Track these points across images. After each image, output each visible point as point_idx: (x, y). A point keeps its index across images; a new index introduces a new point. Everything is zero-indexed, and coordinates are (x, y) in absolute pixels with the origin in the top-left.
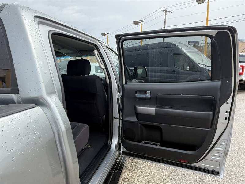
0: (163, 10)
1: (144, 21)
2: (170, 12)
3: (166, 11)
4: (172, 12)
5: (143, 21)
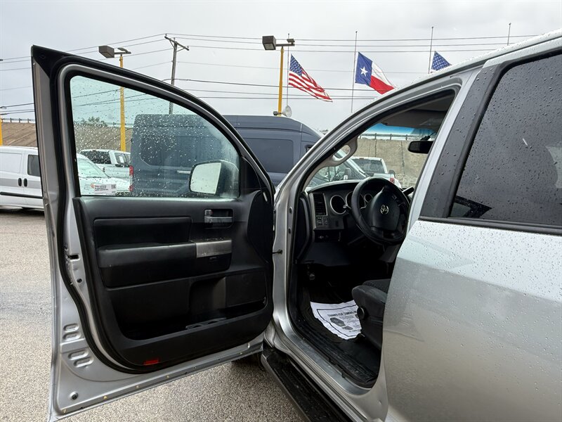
0: (170, 40)
1: (130, 53)
2: (184, 48)
3: (176, 44)
4: (188, 50)
5: (127, 52)
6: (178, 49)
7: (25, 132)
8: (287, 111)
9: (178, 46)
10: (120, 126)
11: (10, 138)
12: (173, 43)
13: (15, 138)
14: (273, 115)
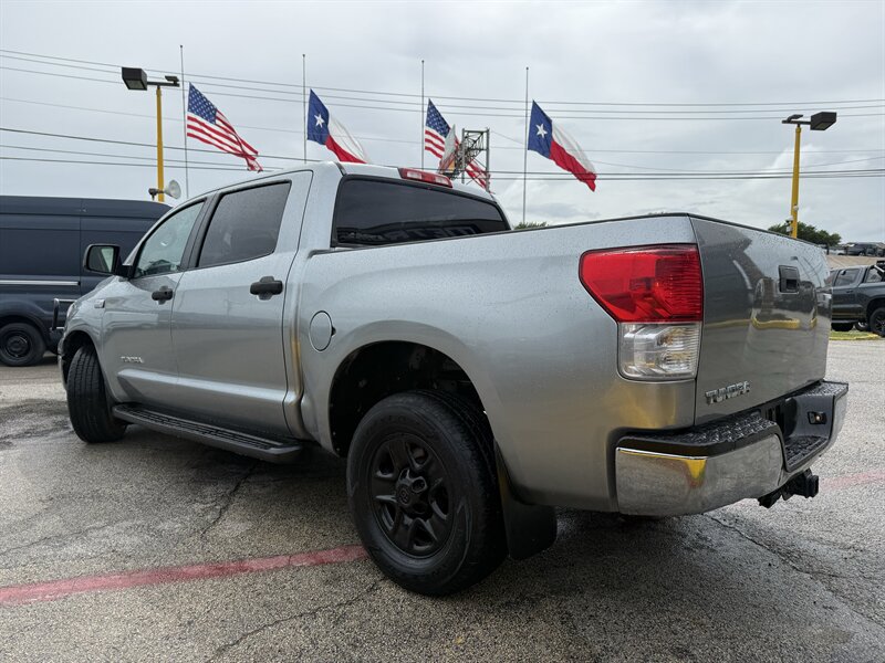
8: (173, 188)
14: (149, 198)
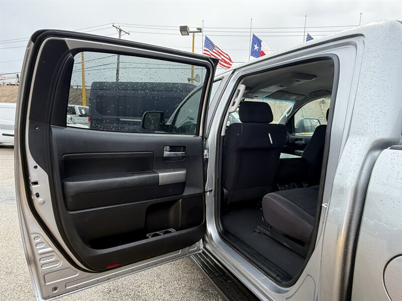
6: (122, 34)
7: (13, 92)
8: (197, 78)
9: (122, 32)
10: (82, 88)
11: (3, 97)
12: (119, 30)
13: (7, 97)
